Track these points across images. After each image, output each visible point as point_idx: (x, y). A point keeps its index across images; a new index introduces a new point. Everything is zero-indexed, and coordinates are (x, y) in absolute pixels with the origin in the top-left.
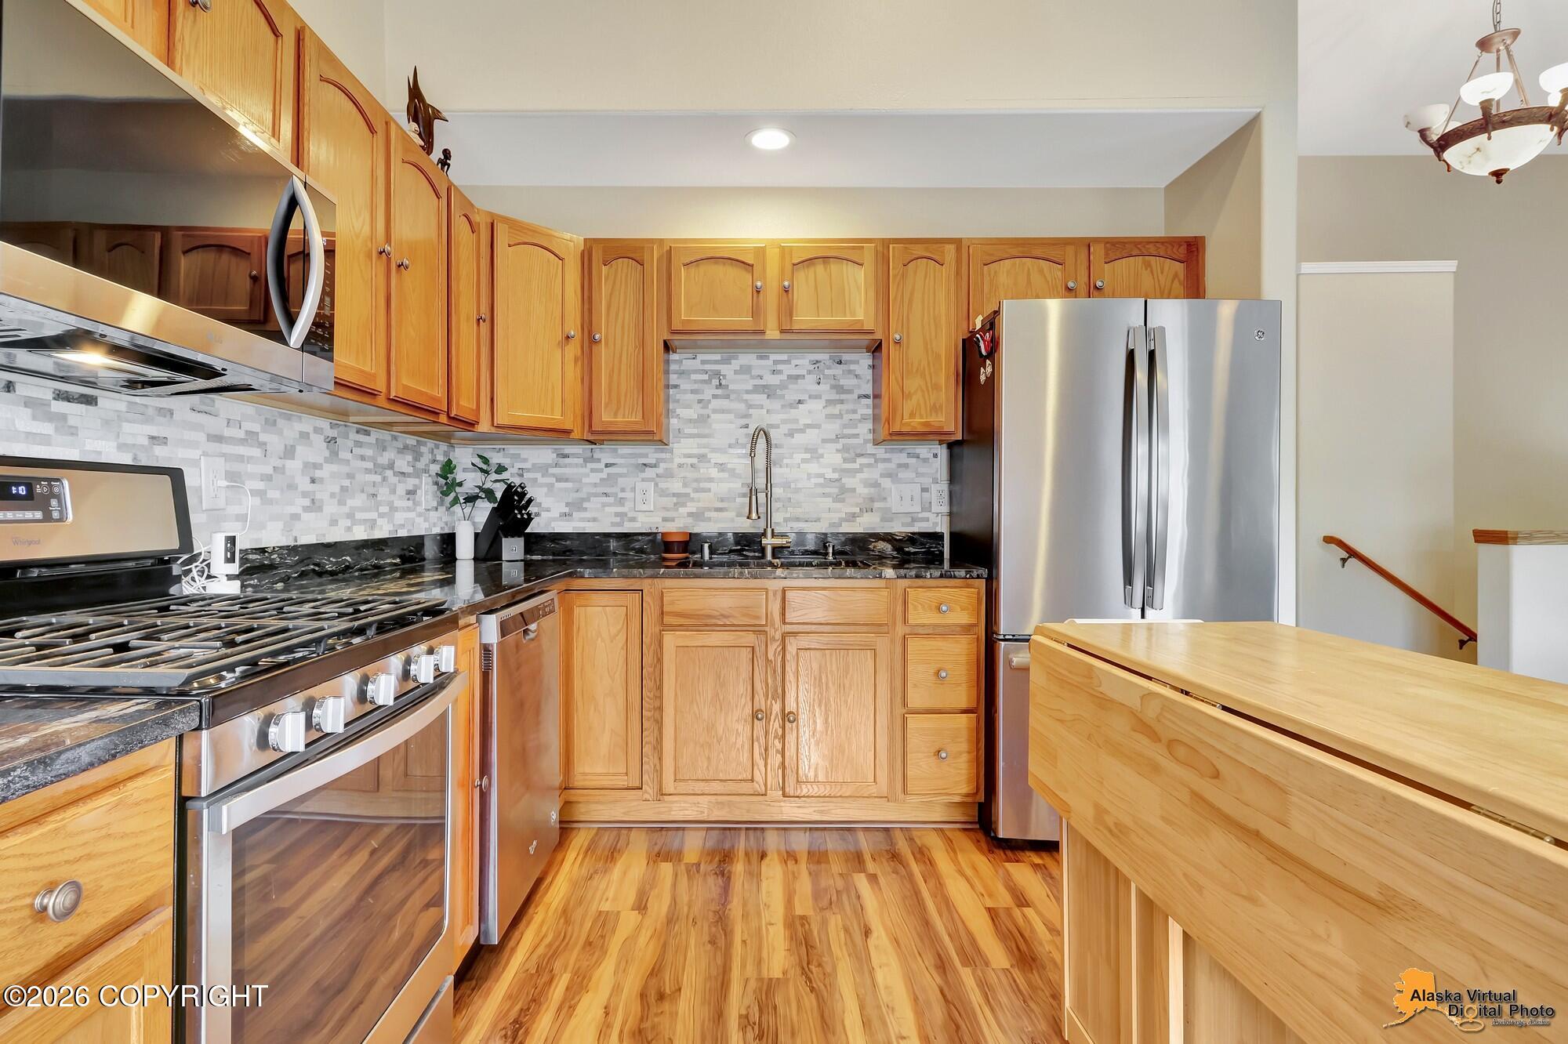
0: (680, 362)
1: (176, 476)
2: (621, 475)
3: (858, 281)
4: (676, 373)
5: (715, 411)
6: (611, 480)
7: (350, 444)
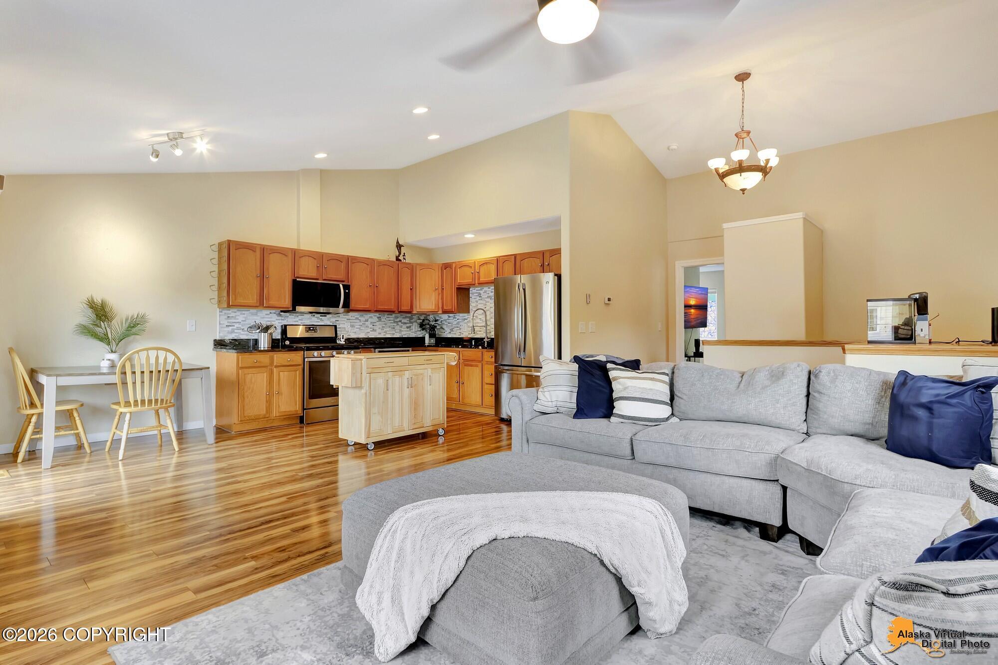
0: (472, 290)
1: (336, 327)
2: (460, 322)
3: (493, 268)
4: (471, 293)
5: (479, 304)
6: (458, 323)
7: (386, 317)
